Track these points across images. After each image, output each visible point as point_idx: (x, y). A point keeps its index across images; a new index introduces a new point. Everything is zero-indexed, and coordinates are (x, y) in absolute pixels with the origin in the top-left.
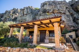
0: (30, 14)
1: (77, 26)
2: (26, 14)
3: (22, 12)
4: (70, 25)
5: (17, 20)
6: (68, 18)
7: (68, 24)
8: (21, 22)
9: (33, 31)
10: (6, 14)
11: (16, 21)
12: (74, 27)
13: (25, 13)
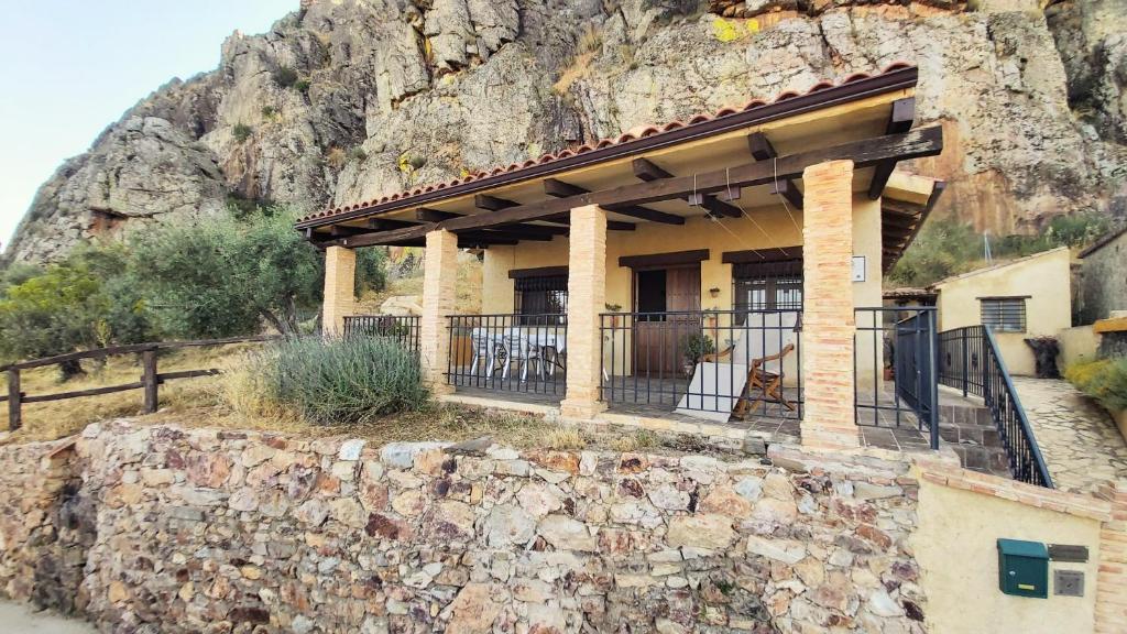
0: (509, 50)
1: (1109, 167)
2: (454, 66)
3: (410, 39)
4: (1019, 157)
5: (366, 147)
6: (1011, 65)
7: (996, 146)
8: (419, 164)
9: (555, 263)
10: (232, 83)
11: (362, 157)
12: (1067, 184)
13: (445, 49)
